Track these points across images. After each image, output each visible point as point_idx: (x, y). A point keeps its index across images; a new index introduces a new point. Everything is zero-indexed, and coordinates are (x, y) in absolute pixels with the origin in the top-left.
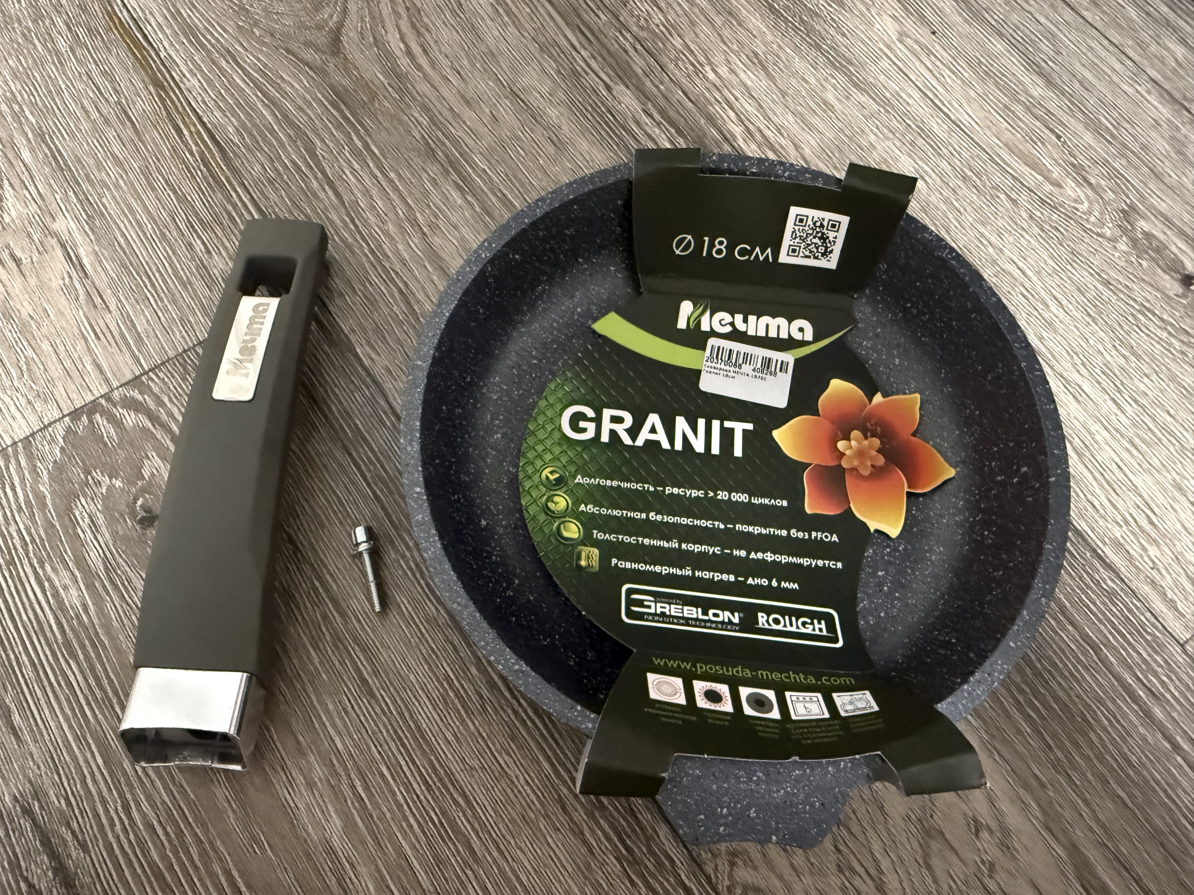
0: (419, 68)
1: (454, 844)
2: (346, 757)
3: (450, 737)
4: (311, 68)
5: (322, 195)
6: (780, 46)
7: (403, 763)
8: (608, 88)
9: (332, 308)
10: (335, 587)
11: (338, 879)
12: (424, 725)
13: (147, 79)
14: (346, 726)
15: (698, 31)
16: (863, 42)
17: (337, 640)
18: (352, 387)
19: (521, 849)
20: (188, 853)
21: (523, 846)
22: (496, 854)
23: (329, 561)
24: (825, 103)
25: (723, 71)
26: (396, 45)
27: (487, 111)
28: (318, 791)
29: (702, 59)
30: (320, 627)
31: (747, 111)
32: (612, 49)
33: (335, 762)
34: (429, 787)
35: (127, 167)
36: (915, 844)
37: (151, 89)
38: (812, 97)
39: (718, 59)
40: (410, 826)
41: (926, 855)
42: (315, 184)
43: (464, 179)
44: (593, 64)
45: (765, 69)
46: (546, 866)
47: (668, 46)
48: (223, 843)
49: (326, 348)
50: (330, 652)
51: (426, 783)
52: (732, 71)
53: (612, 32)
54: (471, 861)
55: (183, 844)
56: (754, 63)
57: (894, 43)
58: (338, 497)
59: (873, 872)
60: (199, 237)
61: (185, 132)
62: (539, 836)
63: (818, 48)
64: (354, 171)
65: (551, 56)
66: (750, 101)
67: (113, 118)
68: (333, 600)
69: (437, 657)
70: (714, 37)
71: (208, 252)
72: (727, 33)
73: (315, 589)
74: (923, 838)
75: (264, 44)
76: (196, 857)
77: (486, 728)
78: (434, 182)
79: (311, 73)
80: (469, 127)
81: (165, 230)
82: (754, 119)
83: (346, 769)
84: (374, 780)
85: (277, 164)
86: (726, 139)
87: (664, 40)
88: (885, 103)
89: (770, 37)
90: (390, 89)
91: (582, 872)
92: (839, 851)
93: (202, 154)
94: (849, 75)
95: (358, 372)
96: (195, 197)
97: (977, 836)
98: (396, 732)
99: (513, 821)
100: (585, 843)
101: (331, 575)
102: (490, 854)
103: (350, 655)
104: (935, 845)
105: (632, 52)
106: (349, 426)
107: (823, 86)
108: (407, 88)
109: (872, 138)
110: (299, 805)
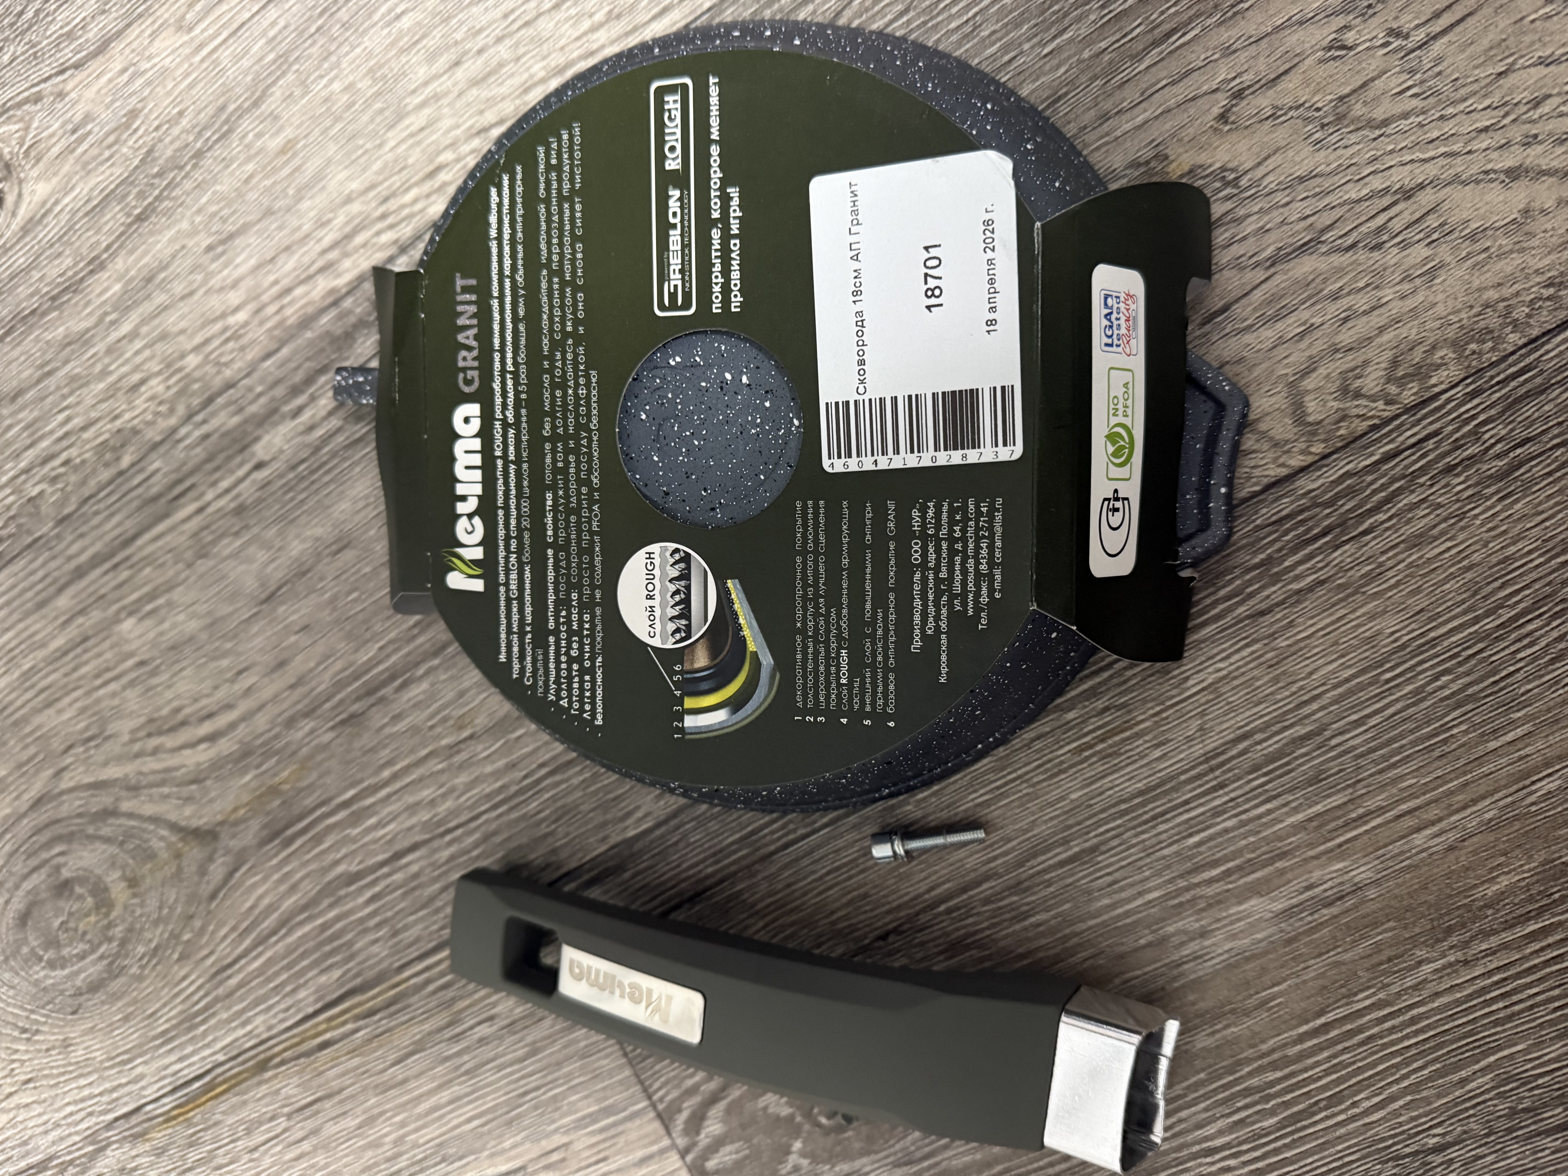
0: (232, 726)
1: (1296, 758)
2: (1171, 888)
3: (1157, 753)
4: (236, 870)
5: (414, 868)
6: (199, 211)
7: (1186, 816)
8: (259, 466)
9: (573, 865)
10: (947, 886)
11: (1325, 906)
12: (1139, 785)
13: (256, 1080)
14: (1132, 885)
15: (176, 329)
16: (191, 86)
17: (1016, 887)
18: (682, 845)
19: (1311, 673)
20: (1271, 1084)
21: (1308, 669)
22: (1315, 706)
23: (913, 892)
24: (283, 151)
25: (234, 298)
26: (203, 755)
27: (293, 639)
28: (1210, 924)
29: (218, 326)
30: (1000, 908)
31: (295, 269)
32: (203, 455)
33: (1176, 901)
34: (1222, 786)
35: (376, 1111)
36: (1353, 138)
37: (269, 1074)
38: (275, 171)
39: (216, 303)
40: (1269, 812)
41: (1371, 124)
42: (398, 877)
43: (393, 678)
44: (224, 484)
45: (231, 237)
46: (1336, 643)
47: (197, 374)
48: (1263, 1041)
49: (627, 875)
50: (1033, 898)
51: (1214, 789)
52: (235, 285)
53: (179, 453)
54: (1320, 739)
55: (1259, 1089)
56: (223, 253)
57: (192, 39)
58: (828, 873)
59: (1387, 201)
60: (472, 1028)
61: (328, 1036)
62: (1296, 647)
63: (199, 155)
64: (380, 825)
65: (214, 542)
66: (280, 264)
67: (310, 1124)
68: (964, 890)
69: (1050, 761)
70: (184, 308)
71: (491, 1018)
72: (179, 288)
73: (949, 911)
74: (1346, 126)
75: (203, 930)
76: (1279, 1074)
77: (1150, 705)
78: (397, 718)
79: (244, 869)
80: (318, 664)
81: (463, 1069)
82: (306, 260)
83: (1187, 889)
84: (1205, 854)
85: (372, 923)
86: (335, 303)
87: (188, 379)
88: (284, 61)
89: (185, 225)
90: (264, 767)
91: (1348, 596)
92: (1353, 246)
93: (357, 1018)
94: (242, 112)
95: (662, 836)
96: (417, 1031)
97: (1350, 48)
98: (1146, 822)
99: (1276, 680)
100: (1311, 589)
101: (932, 889)
102: (1314, 713)
103: (1039, 873)
104: (1358, 110)
105: (205, 429)
106: (735, 852)
107: (258, 153)
108: (263, 744)
109: (337, 86)
110: (1226, 948)
